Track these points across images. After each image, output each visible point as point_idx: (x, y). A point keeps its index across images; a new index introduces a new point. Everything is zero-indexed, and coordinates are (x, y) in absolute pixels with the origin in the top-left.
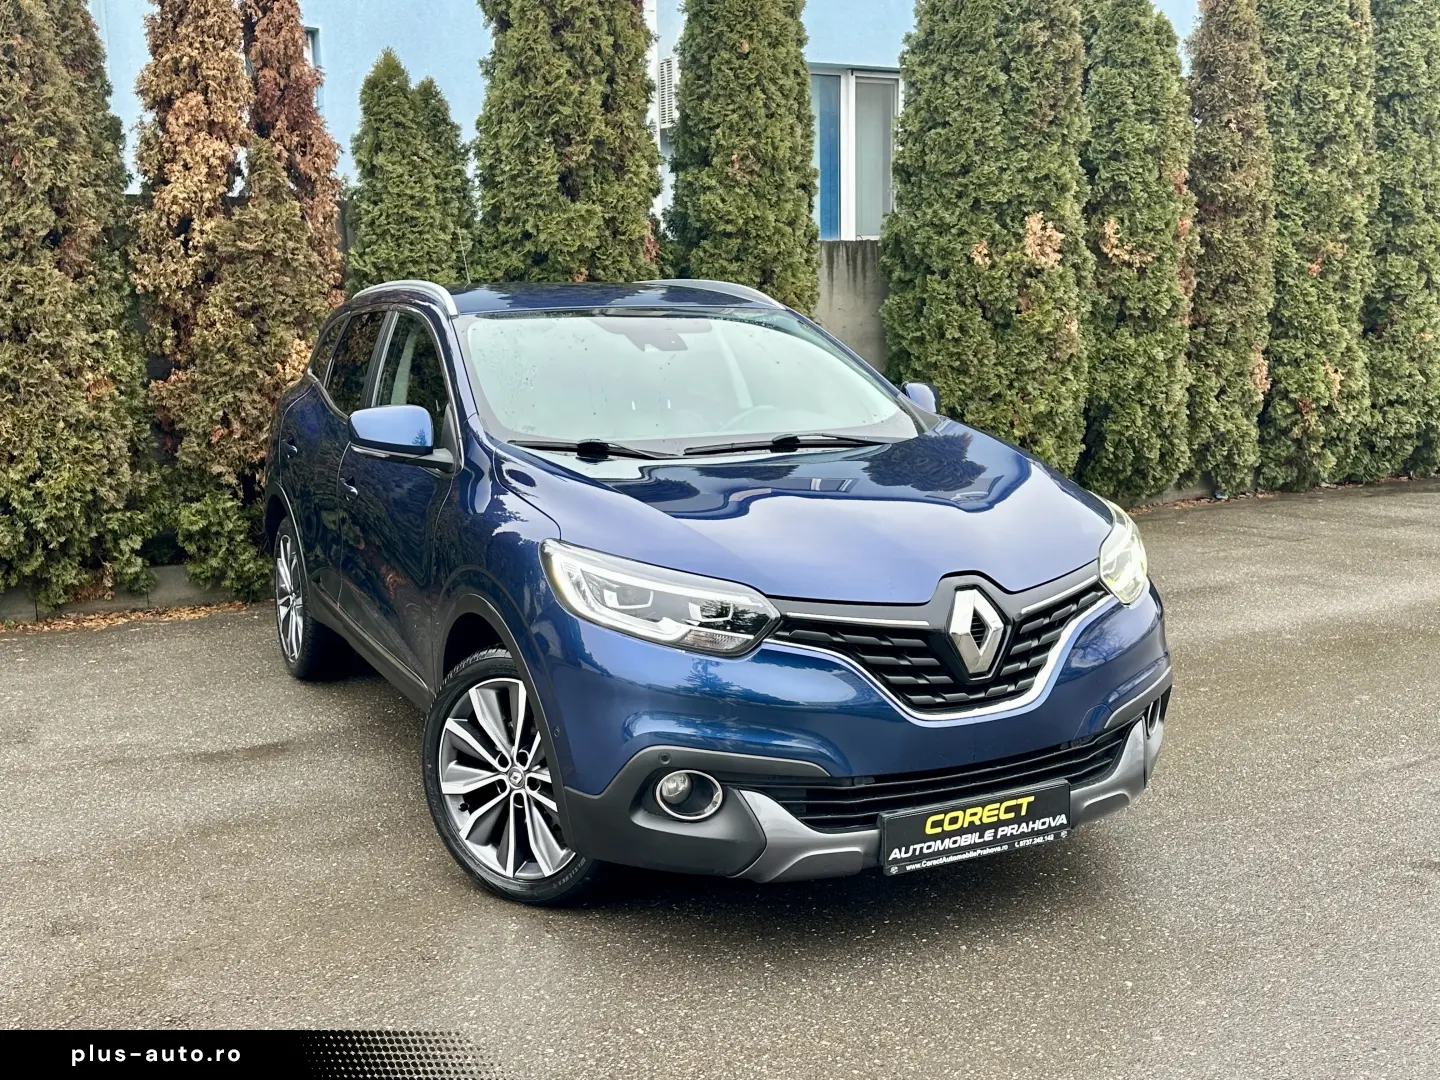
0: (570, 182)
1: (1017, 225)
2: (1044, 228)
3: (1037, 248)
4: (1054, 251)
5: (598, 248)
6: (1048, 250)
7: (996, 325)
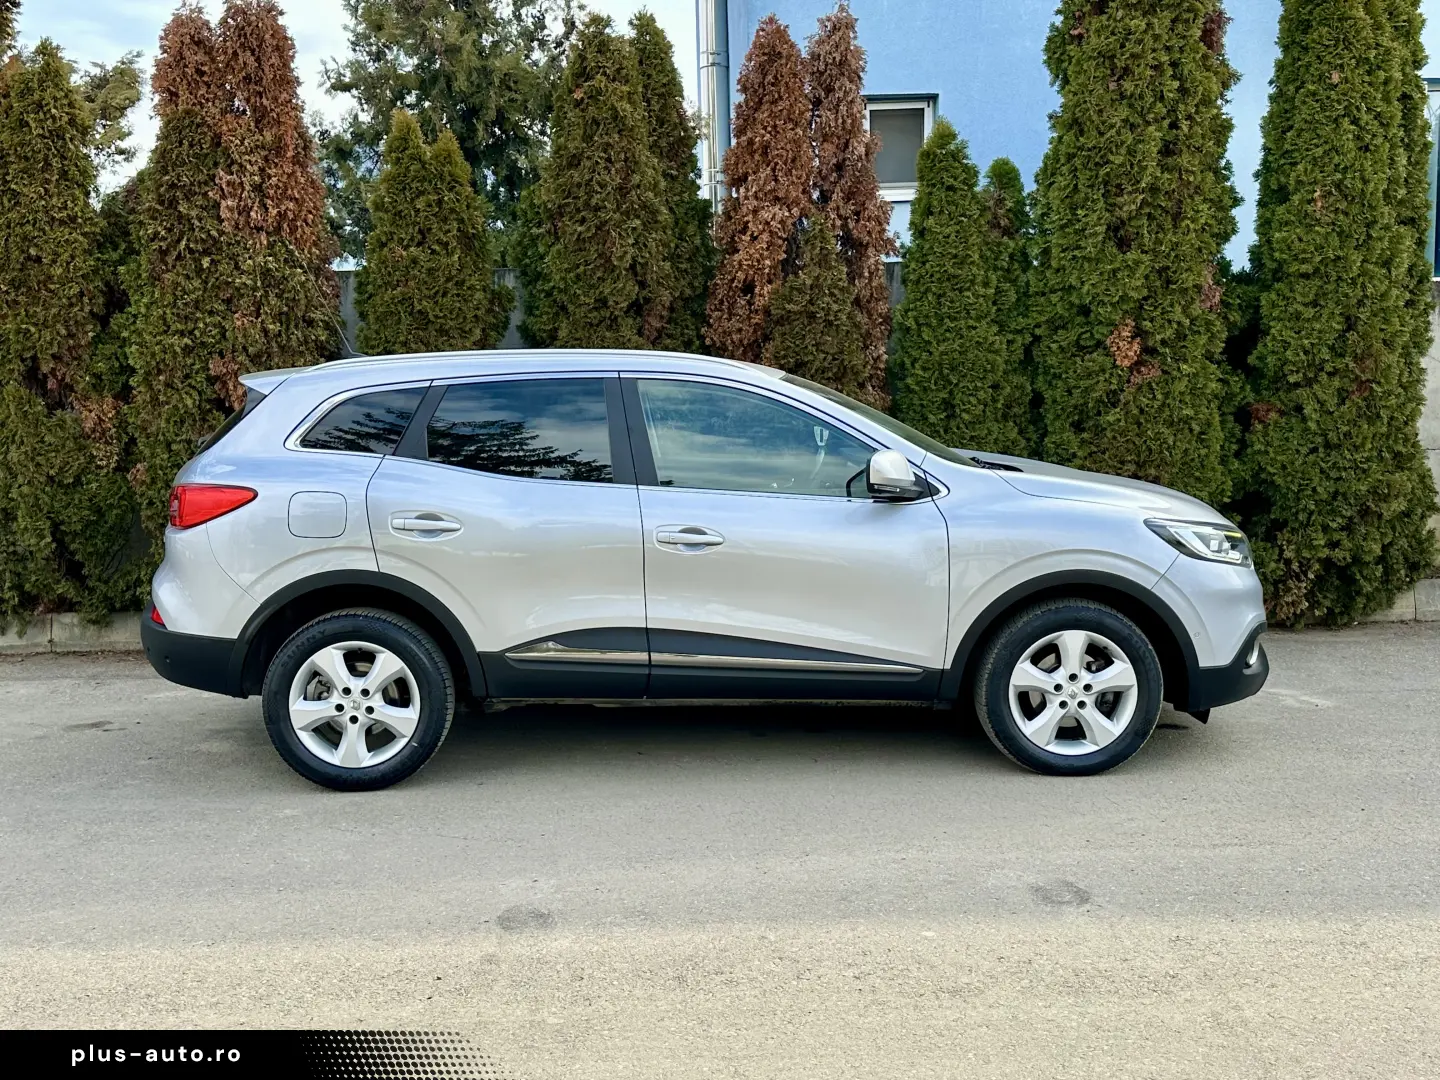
0: (1122, 232)
5: (1145, 299)
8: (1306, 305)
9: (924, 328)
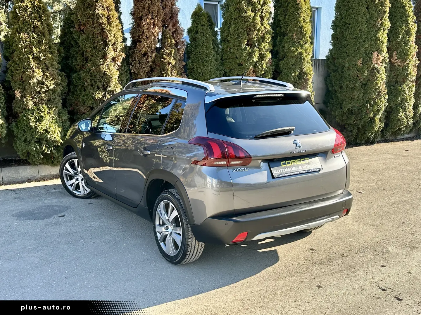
0: (249, 42)
1: (370, 54)
2: (378, 56)
3: (376, 62)
4: (380, 63)
5: (257, 62)
6: (379, 62)
7: (363, 84)
8: (292, 65)
9: (199, 69)
